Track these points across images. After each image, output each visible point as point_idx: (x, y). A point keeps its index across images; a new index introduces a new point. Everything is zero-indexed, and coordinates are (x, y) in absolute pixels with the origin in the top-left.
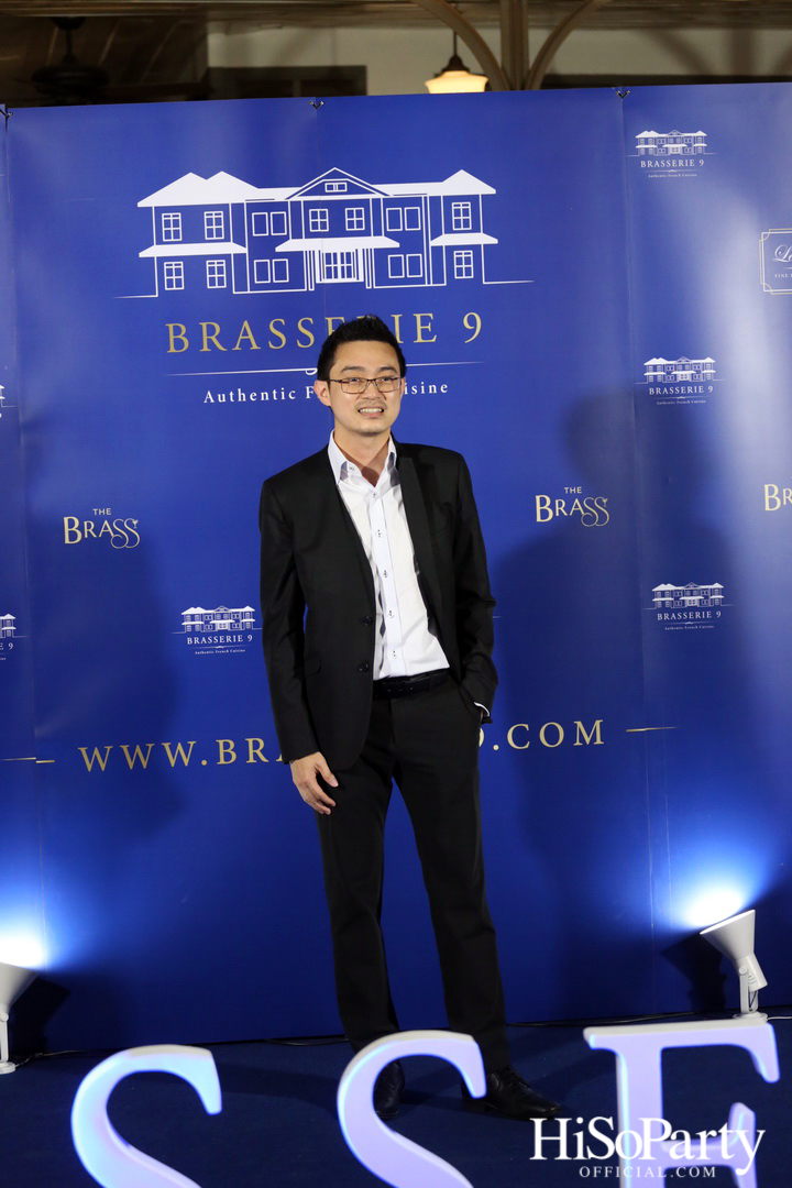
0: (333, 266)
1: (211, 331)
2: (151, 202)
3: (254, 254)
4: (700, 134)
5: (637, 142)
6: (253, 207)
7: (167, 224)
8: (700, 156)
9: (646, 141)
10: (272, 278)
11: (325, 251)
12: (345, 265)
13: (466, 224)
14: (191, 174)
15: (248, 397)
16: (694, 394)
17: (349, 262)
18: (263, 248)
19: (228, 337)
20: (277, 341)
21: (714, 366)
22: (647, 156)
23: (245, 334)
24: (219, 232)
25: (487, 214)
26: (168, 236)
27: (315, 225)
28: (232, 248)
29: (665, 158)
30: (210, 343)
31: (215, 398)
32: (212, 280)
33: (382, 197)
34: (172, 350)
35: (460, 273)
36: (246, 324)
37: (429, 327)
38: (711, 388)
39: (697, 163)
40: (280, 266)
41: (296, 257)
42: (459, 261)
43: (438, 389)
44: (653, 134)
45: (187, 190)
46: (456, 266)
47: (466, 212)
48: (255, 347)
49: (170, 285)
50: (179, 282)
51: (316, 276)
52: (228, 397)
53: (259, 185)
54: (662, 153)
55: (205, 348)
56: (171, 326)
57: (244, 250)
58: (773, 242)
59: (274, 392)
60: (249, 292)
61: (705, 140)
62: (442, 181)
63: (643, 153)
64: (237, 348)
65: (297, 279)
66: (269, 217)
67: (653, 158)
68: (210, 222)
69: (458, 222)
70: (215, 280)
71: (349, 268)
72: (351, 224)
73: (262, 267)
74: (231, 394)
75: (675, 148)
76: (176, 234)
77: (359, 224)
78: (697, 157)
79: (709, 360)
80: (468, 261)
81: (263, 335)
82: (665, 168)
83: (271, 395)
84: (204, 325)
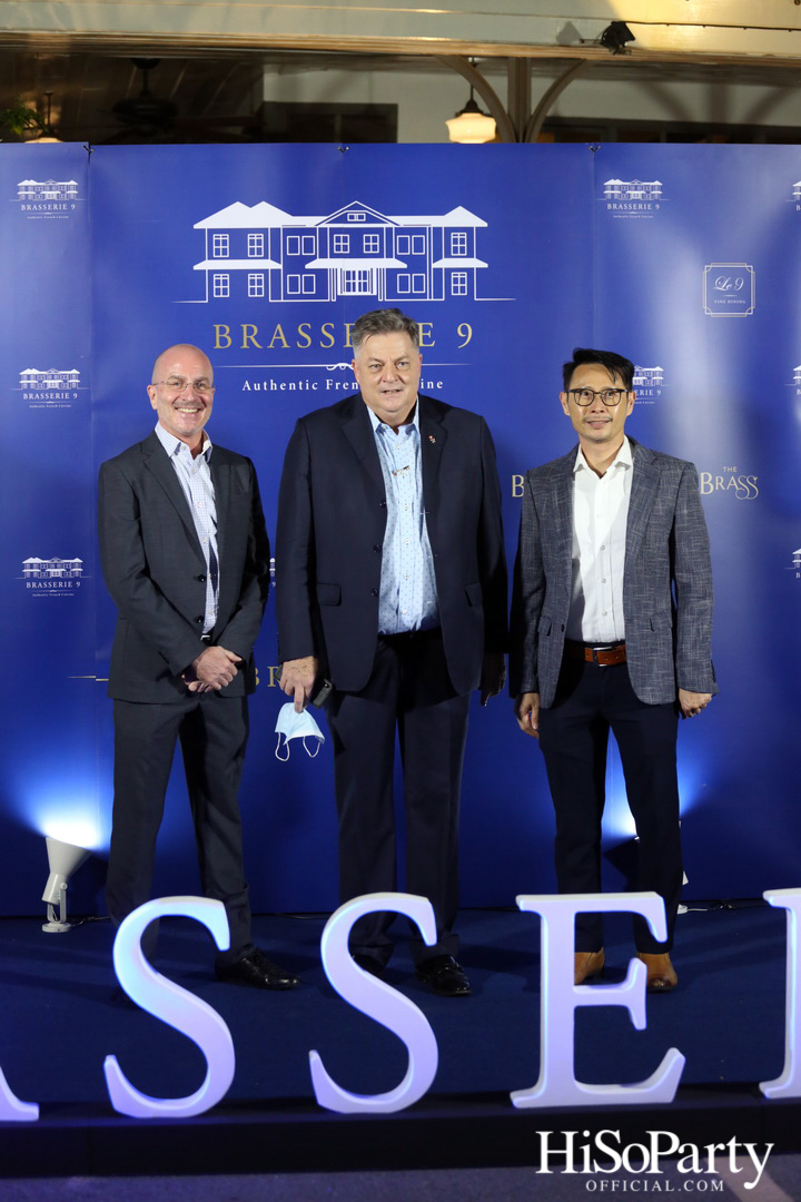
0: (352, 281)
1: (250, 331)
2: (203, 224)
3: (287, 271)
4: (657, 183)
5: (605, 188)
6: (288, 231)
7: (218, 243)
8: (656, 202)
9: (613, 187)
10: (301, 290)
11: (346, 269)
12: (362, 281)
13: (462, 251)
14: (238, 203)
15: (278, 387)
16: (645, 396)
17: (365, 278)
18: (295, 265)
19: (264, 337)
20: (304, 341)
21: (662, 374)
22: (613, 200)
23: (278, 335)
24: (259, 251)
25: (479, 243)
26: (218, 253)
27: (338, 248)
28: (270, 265)
29: (628, 202)
30: (249, 341)
31: (252, 387)
32: (253, 290)
33: (394, 226)
34: (218, 346)
35: (456, 291)
36: (279, 327)
37: (429, 334)
38: (659, 392)
39: (653, 207)
40: (308, 281)
41: (322, 273)
42: (456, 281)
43: (435, 385)
44: (618, 182)
45: (235, 216)
46: (453, 285)
47: (462, 241)
48: (286, 345)
49: (218, 293)
50: (225, 290)
51: (338, 290)
52: (262, 386)
53: (294, 213)
54: (625, 198)
55: (245, 346)
56: (217, 327)
57: (280, 266)
58: (714, 274)
59: (301, 383)
60: (282, 301)
61: (661, 188)
62: (444, 214)
63: (609, 197)
64: (271, 346)
65: (322, 292)
66: (301, 239)
67: (618, 202)
68: (252, 242)
69: (455, 249)
70: (255, 290)
71: (365, 284)
72: (368, 248)
73: (294, 282)
74: (265, 384)
75: (636, 194)
76: (225, 252)
77: (375, 248)
78: (654, 202)
79: (658, 369)
80: (463, 281)
81: (292, 336)
82: (628, 210)
83: (297, 386)
84: (245, 326)
